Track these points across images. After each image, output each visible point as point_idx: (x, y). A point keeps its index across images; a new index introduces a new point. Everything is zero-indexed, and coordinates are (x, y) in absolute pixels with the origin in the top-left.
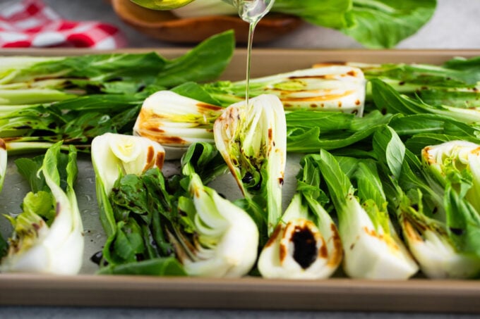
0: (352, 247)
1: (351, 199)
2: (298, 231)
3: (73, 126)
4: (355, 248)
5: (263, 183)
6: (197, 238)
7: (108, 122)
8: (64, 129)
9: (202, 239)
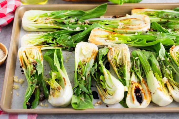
0: (154, 94)
1: (151, 73)
2: (136, 88)
3: (59, 39)
4: (155, 94)
5: (124, 73)
6: (107, 91)
7: (71, 38)
8: (56, 40)
9: (108, 91)
